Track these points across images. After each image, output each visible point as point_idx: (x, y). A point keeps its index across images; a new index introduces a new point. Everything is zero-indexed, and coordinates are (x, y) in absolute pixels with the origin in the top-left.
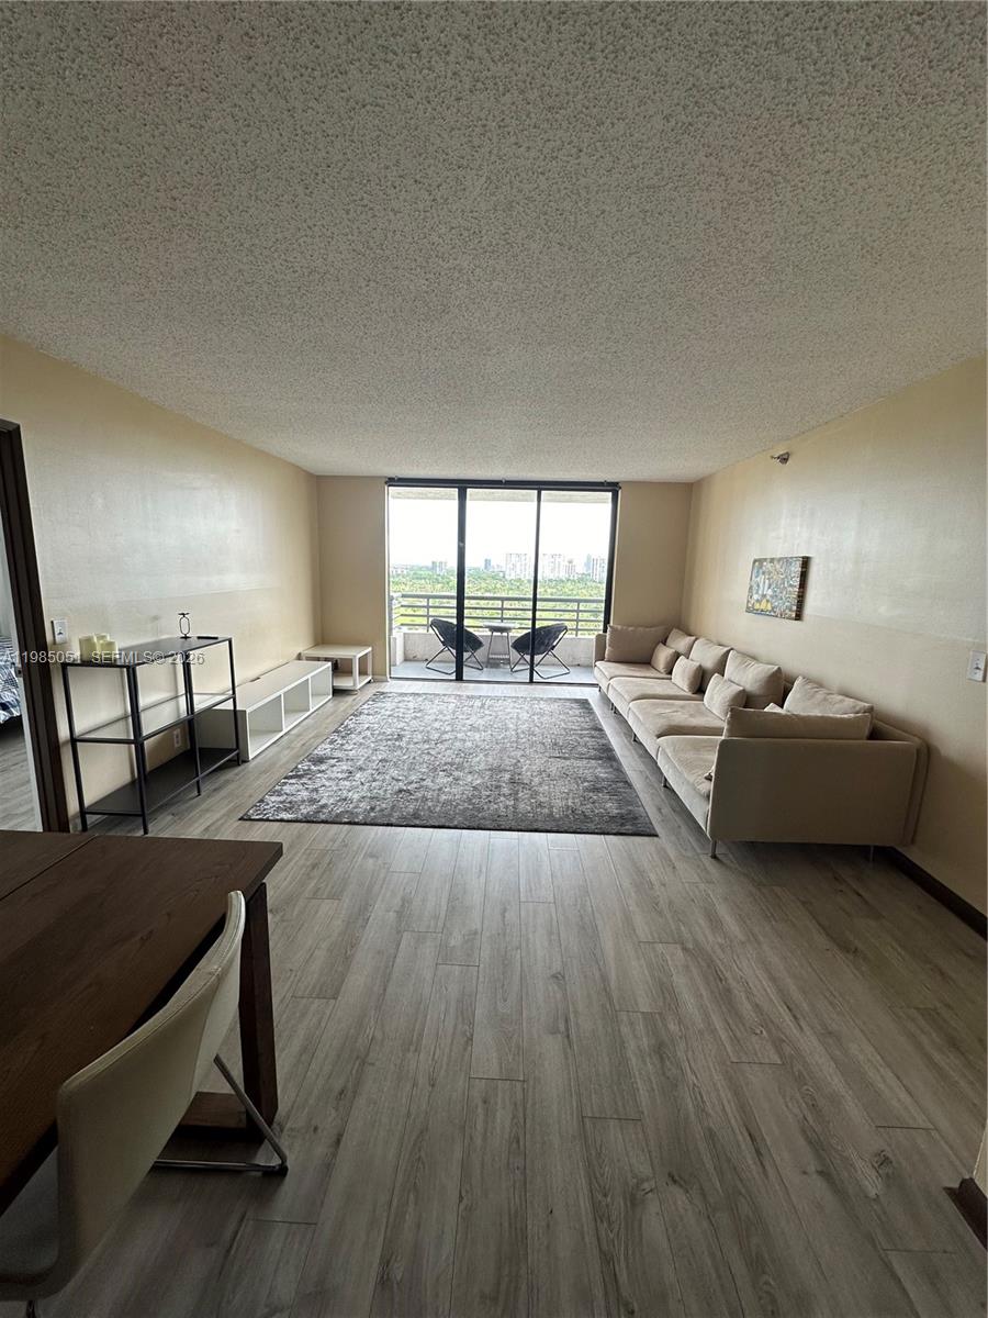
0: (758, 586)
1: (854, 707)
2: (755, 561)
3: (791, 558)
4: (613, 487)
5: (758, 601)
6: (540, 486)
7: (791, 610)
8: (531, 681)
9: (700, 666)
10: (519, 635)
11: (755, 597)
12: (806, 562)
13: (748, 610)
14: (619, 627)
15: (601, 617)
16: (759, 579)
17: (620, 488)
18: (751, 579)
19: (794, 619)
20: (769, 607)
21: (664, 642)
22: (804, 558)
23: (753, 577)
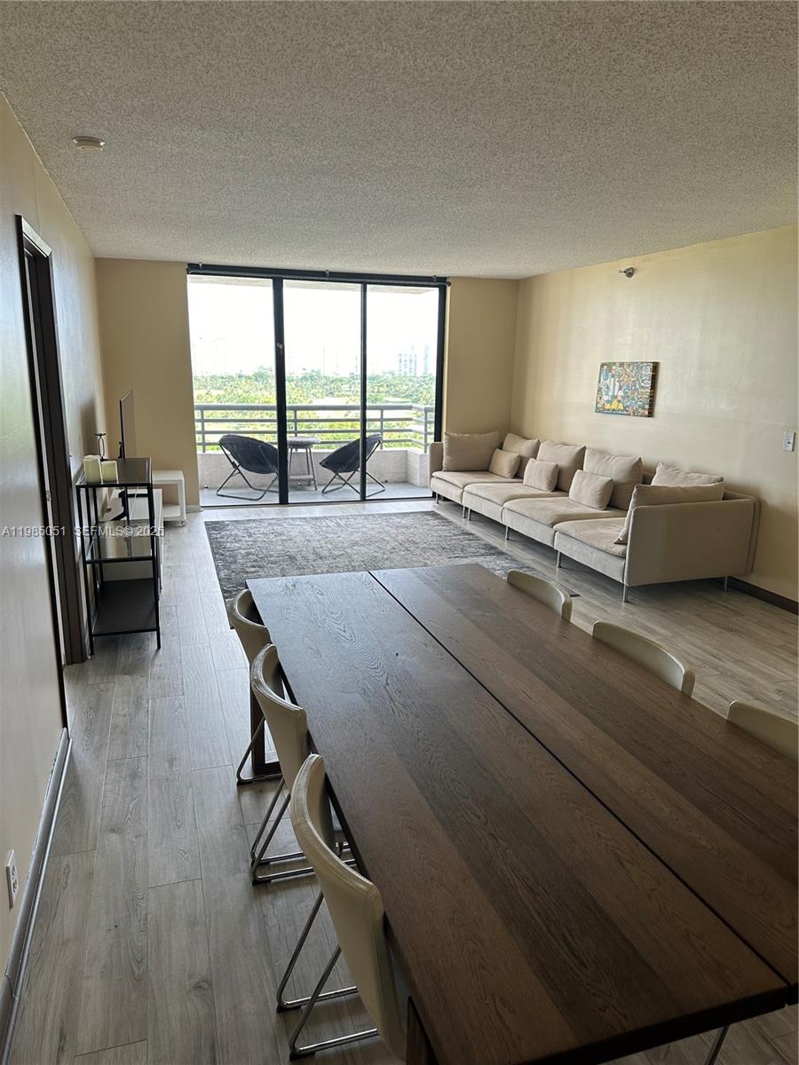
0: (608, 388)
1: (710, 480)
2: (602, 365)
3: (642, 363)
4: (441, 283)
5: (608, 402)
6: (364, 279)
7: (643, 409)
8: (364, 499)
9: (557, 466)
10: (332, 451)
11: (605, 398)
12: (656, 367)
13: (598, 410)
14: (455, 435)
16: (608, 381)
17: (450, 284)
18: (599, 382)
19: (646, 416)
20: (621, 407)
21: (501, 448)
22: (653, 363)
23: (602, 380)
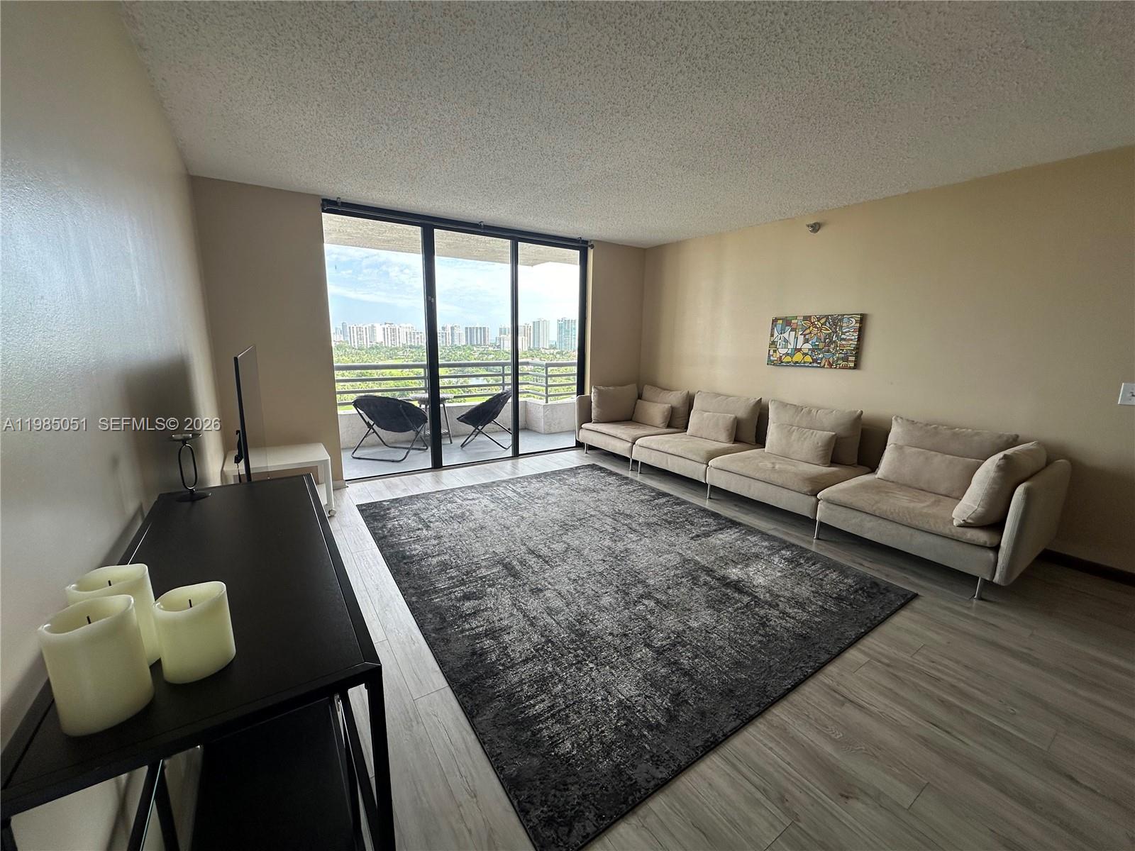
0: (786, 341)
2: (775, 321)
3: (843, 315)
4: (581, 245)
5: (787, 354)
6: (517, 236)
7: (845, 361)
8: (516, 454)
9: (736, 418)
11: (783, 351)
12: (863, 319)
13: (770, 362)
14: (602, 388)
15: (574, 380)
16: (786, 335)
17: (592, 247)
18: (772, 335)
19: (850, 368)
20: (808, 359)
21: (640, 397)
22: (861, 315)
23: (776, 334)
